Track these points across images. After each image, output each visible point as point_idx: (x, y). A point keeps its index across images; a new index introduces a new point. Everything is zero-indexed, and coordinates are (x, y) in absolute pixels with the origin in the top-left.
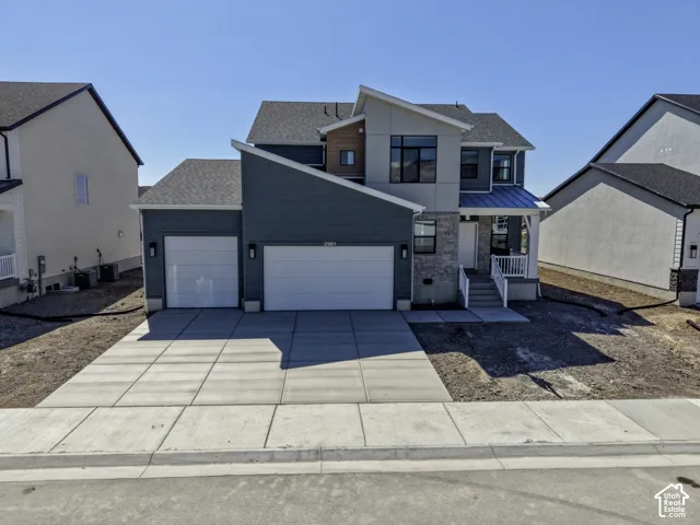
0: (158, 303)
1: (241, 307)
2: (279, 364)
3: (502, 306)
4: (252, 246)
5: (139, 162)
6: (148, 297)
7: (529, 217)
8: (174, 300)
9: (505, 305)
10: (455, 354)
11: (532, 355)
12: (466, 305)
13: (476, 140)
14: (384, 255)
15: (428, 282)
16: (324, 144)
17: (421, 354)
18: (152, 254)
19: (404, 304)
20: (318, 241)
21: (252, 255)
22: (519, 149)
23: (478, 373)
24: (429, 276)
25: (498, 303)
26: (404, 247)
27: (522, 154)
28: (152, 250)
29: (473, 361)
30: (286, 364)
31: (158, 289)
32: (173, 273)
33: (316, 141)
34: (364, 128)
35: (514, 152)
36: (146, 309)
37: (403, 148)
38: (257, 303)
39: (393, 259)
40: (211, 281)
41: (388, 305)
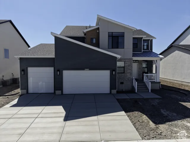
0: (25, 91)
1: (55, 92)
3: (149, 92)
4: (58, 70)
5: (29, 47)
6: (21, 89)
7: (156, 61)
8: (31, 90)
9: (150, 91)
10: (136, 112)
12: (136, 92)
13: (137, 35)
14: (106, 74)
15: (122, 83)
16: (85, 36)
17: (123, 113)
18: (23, 73)
19: (114, 91)
20: (83, 69)
21: (58, 74)
22: (151, 39)
24: (122, 81)
25: (147, 91)
26: (114, 70)
28: (23, 72)
29: (145, 116)
31: (25, 86)
32: (31, 80)
33: (83, 35)
34: (99, 30)
35: (149, 40)
36: (20, 94)
37: (112, 36)
38: (60, 91)
39: (110, 75)
40: (44, 83)
41: (108, 92)
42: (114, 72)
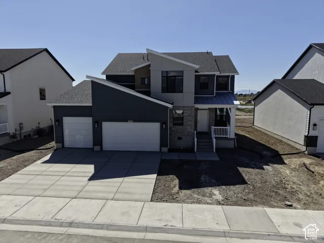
0: (60, 145)
2: (88, 178)
4: (96, 122)
5: (73, 80)
6: (56, 143)
7: (230, 108)
8: (67, 144)
11: (208, 178)
12: (195, 151)
14: (155, 127)
15: (180, 138)
16: (135, 74)
19: (165, 149)
20: (125, 120)
21: (96, 126)
22: (231, 74)
24: (180, 136)
25: (212, 150)
26: (164, 123)
27: (233, 77)
28: (57, 123)
30: (92, 178)
31: (61, 140)
32: (66, 132)
34: (150, 68)
35: (229, 76)
36: (55, 148)
37: (167, 77)
38: (100, 147)
40: (82, 137)
41: (158, 150)
42: (164, 125)
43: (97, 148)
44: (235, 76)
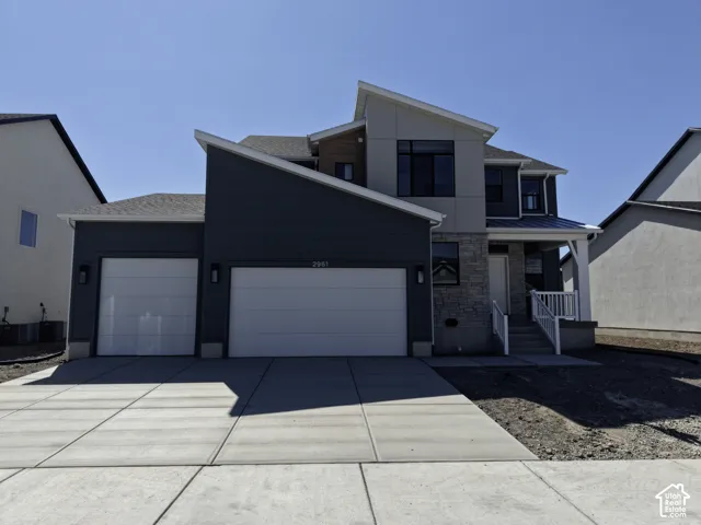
0: (84, 347)
1: (197, 352)
2: (229, 410)
3: (554, 352)
4: (215, 266)
7: (574, 242)
8: (107, 345)
9: (558, 352)
10: (512, 400)
11: (634, 400)
12: (507, 352)
14: (393, 281)
15: (452, 323)
16: (315, 159)
17: (462, 398)
18: (82, 280)
19: (422, 348)
20: (305, 262)
21: (215, 280)
22: (549, 172)
23: (560, 423)
24: (453, 316)
25: (548, 349)
26: (421, 268)
27: (552, 180)
28: (83, 275)
29: (544, 409)
32: (109, 306)
33: (306, 156)
34: (364, 136)
35: (543, 177)
36: (66, 357)
37: (412, 154)
38: (219, 346)
39: (405, 286)
40: (160, 318)
41: (401, 350)
42: (421, 275)
43: (211, 349)
44: (557, 177)
